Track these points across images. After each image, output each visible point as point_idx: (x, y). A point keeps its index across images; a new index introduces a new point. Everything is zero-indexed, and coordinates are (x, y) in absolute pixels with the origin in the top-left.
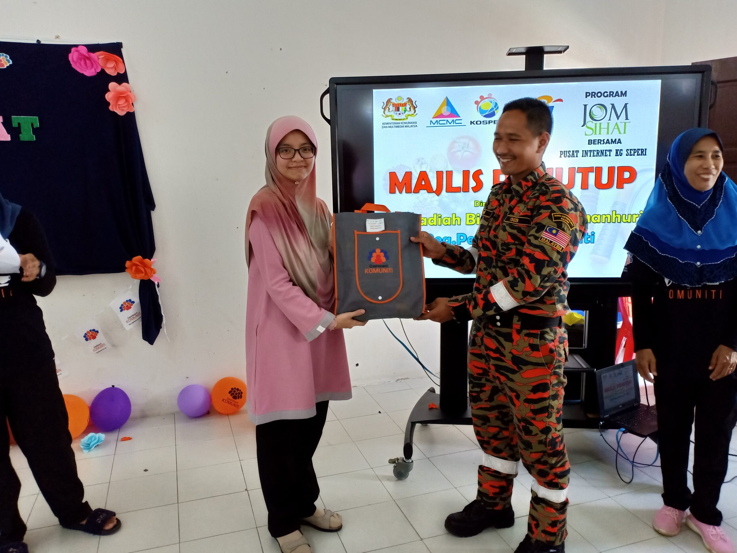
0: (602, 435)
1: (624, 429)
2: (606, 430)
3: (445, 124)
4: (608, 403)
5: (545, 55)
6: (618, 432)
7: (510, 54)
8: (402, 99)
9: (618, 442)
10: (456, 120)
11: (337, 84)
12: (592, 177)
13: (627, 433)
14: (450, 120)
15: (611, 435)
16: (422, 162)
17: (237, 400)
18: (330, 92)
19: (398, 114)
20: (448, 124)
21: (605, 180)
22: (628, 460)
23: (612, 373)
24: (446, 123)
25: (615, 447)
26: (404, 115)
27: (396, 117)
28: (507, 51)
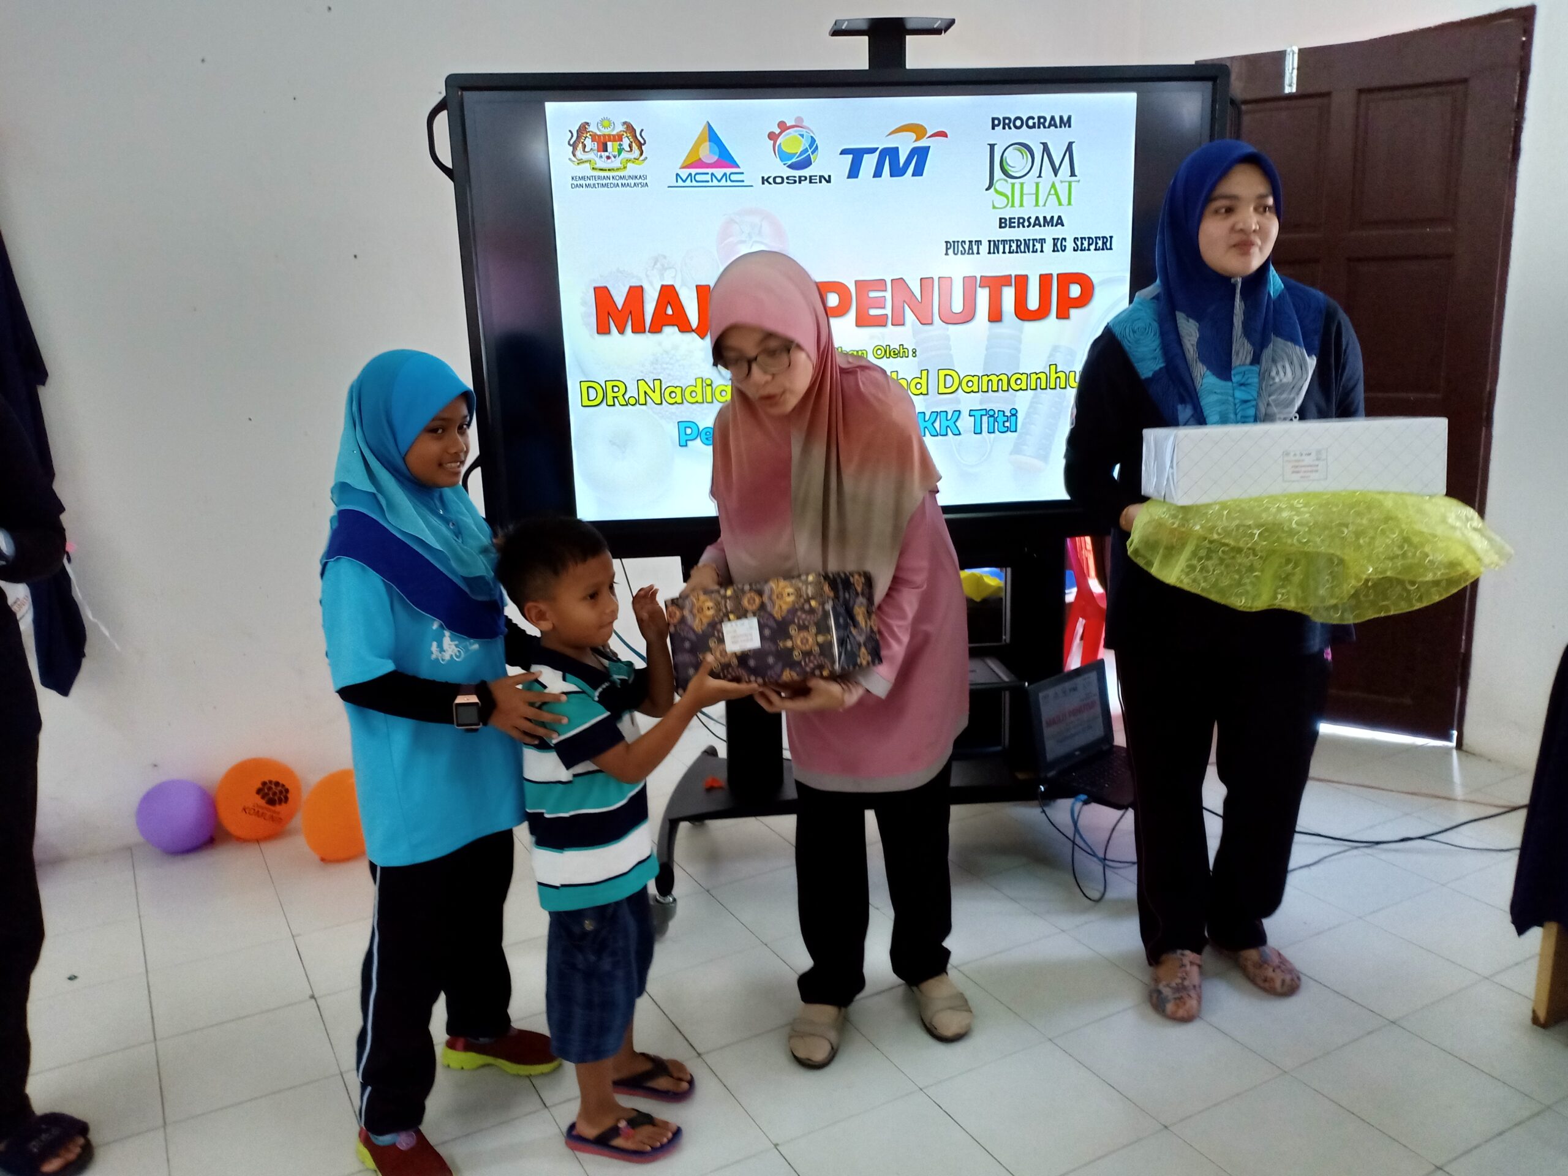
0: (1044, 811)
1: (1083, 797)
2: (1052, 803)
3: (708, 181)
4: (1054, 748)
5: (908, 37)
6: (1073, 804)
7: (837, 32)
8: (613, 124)
9: (1075, 823)
10: (731, 174)
11: (464, 89)
12: (1008, 295)
13: (1090, 803)
14: (719, 172)
15: (1062, 809)
16: (663, 265)
17: (278, 808)
18: (449, 107)
19: (604, 158)
20: (715, 183)
21: (1033, 303)
22: (1094, 855)
23: (1058, 689)
24: (710, 180)
25: (1070, 833)
26: (619, 159)
27: (601, 163)
28: (829, 26)
